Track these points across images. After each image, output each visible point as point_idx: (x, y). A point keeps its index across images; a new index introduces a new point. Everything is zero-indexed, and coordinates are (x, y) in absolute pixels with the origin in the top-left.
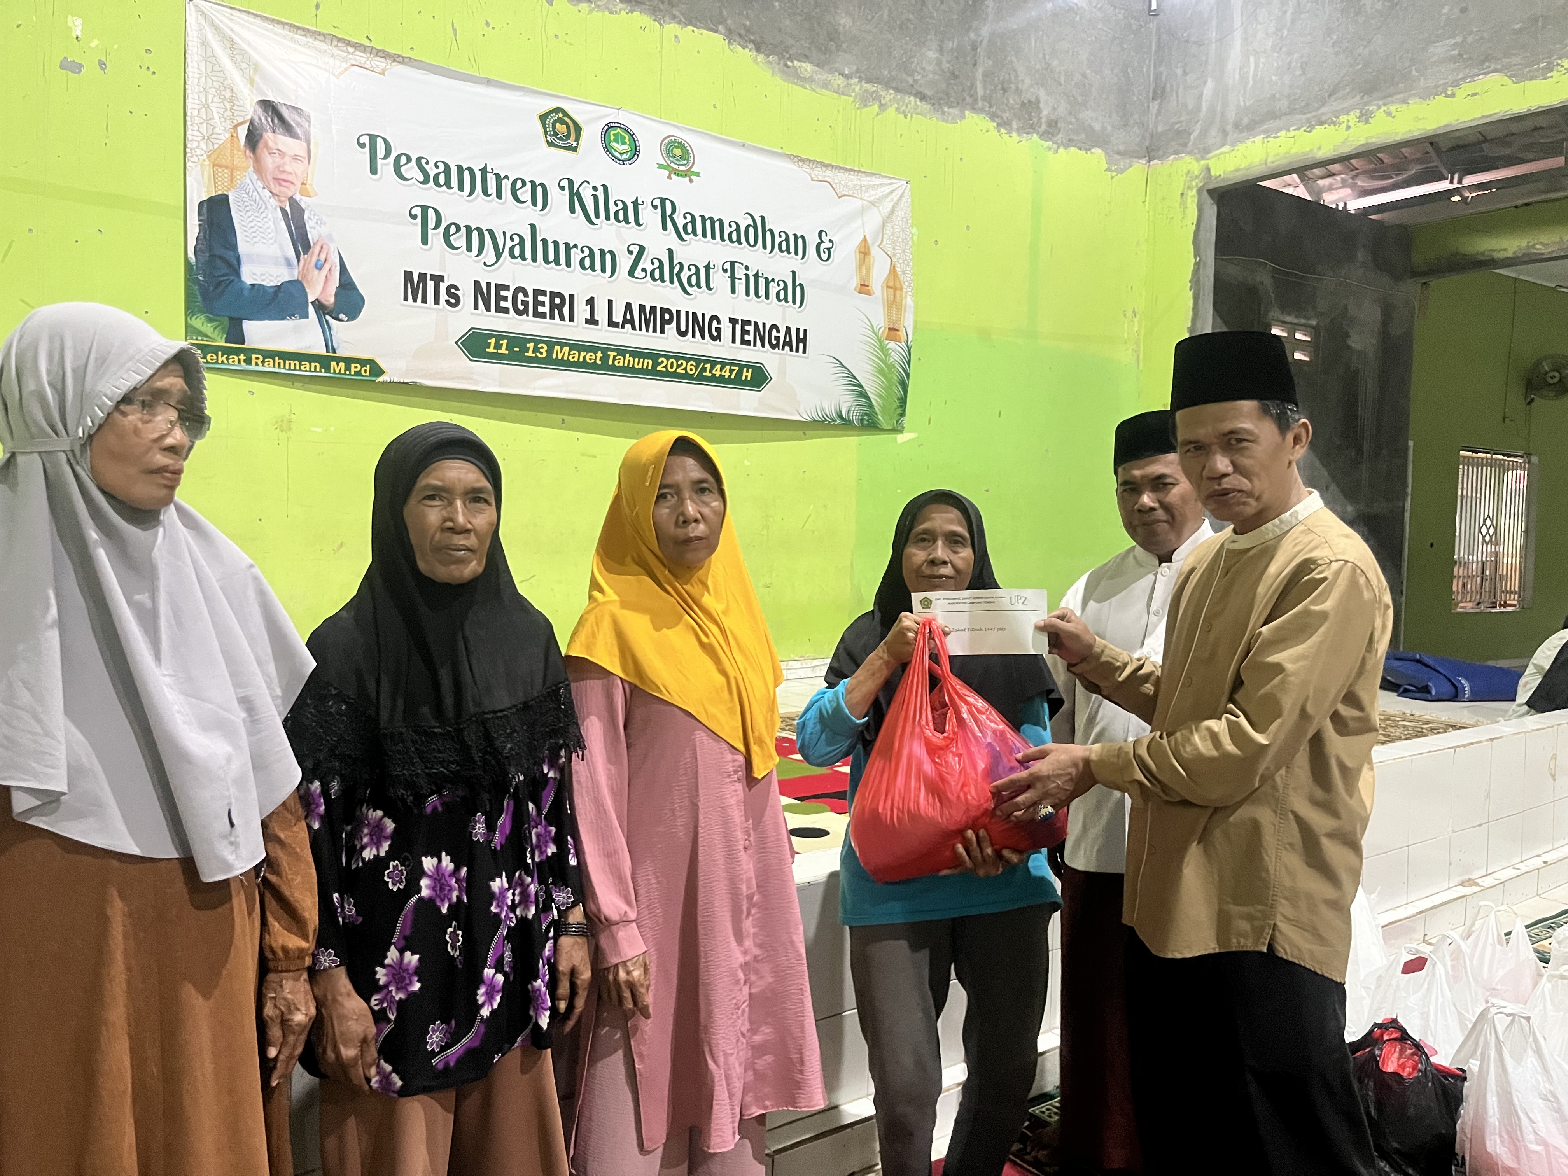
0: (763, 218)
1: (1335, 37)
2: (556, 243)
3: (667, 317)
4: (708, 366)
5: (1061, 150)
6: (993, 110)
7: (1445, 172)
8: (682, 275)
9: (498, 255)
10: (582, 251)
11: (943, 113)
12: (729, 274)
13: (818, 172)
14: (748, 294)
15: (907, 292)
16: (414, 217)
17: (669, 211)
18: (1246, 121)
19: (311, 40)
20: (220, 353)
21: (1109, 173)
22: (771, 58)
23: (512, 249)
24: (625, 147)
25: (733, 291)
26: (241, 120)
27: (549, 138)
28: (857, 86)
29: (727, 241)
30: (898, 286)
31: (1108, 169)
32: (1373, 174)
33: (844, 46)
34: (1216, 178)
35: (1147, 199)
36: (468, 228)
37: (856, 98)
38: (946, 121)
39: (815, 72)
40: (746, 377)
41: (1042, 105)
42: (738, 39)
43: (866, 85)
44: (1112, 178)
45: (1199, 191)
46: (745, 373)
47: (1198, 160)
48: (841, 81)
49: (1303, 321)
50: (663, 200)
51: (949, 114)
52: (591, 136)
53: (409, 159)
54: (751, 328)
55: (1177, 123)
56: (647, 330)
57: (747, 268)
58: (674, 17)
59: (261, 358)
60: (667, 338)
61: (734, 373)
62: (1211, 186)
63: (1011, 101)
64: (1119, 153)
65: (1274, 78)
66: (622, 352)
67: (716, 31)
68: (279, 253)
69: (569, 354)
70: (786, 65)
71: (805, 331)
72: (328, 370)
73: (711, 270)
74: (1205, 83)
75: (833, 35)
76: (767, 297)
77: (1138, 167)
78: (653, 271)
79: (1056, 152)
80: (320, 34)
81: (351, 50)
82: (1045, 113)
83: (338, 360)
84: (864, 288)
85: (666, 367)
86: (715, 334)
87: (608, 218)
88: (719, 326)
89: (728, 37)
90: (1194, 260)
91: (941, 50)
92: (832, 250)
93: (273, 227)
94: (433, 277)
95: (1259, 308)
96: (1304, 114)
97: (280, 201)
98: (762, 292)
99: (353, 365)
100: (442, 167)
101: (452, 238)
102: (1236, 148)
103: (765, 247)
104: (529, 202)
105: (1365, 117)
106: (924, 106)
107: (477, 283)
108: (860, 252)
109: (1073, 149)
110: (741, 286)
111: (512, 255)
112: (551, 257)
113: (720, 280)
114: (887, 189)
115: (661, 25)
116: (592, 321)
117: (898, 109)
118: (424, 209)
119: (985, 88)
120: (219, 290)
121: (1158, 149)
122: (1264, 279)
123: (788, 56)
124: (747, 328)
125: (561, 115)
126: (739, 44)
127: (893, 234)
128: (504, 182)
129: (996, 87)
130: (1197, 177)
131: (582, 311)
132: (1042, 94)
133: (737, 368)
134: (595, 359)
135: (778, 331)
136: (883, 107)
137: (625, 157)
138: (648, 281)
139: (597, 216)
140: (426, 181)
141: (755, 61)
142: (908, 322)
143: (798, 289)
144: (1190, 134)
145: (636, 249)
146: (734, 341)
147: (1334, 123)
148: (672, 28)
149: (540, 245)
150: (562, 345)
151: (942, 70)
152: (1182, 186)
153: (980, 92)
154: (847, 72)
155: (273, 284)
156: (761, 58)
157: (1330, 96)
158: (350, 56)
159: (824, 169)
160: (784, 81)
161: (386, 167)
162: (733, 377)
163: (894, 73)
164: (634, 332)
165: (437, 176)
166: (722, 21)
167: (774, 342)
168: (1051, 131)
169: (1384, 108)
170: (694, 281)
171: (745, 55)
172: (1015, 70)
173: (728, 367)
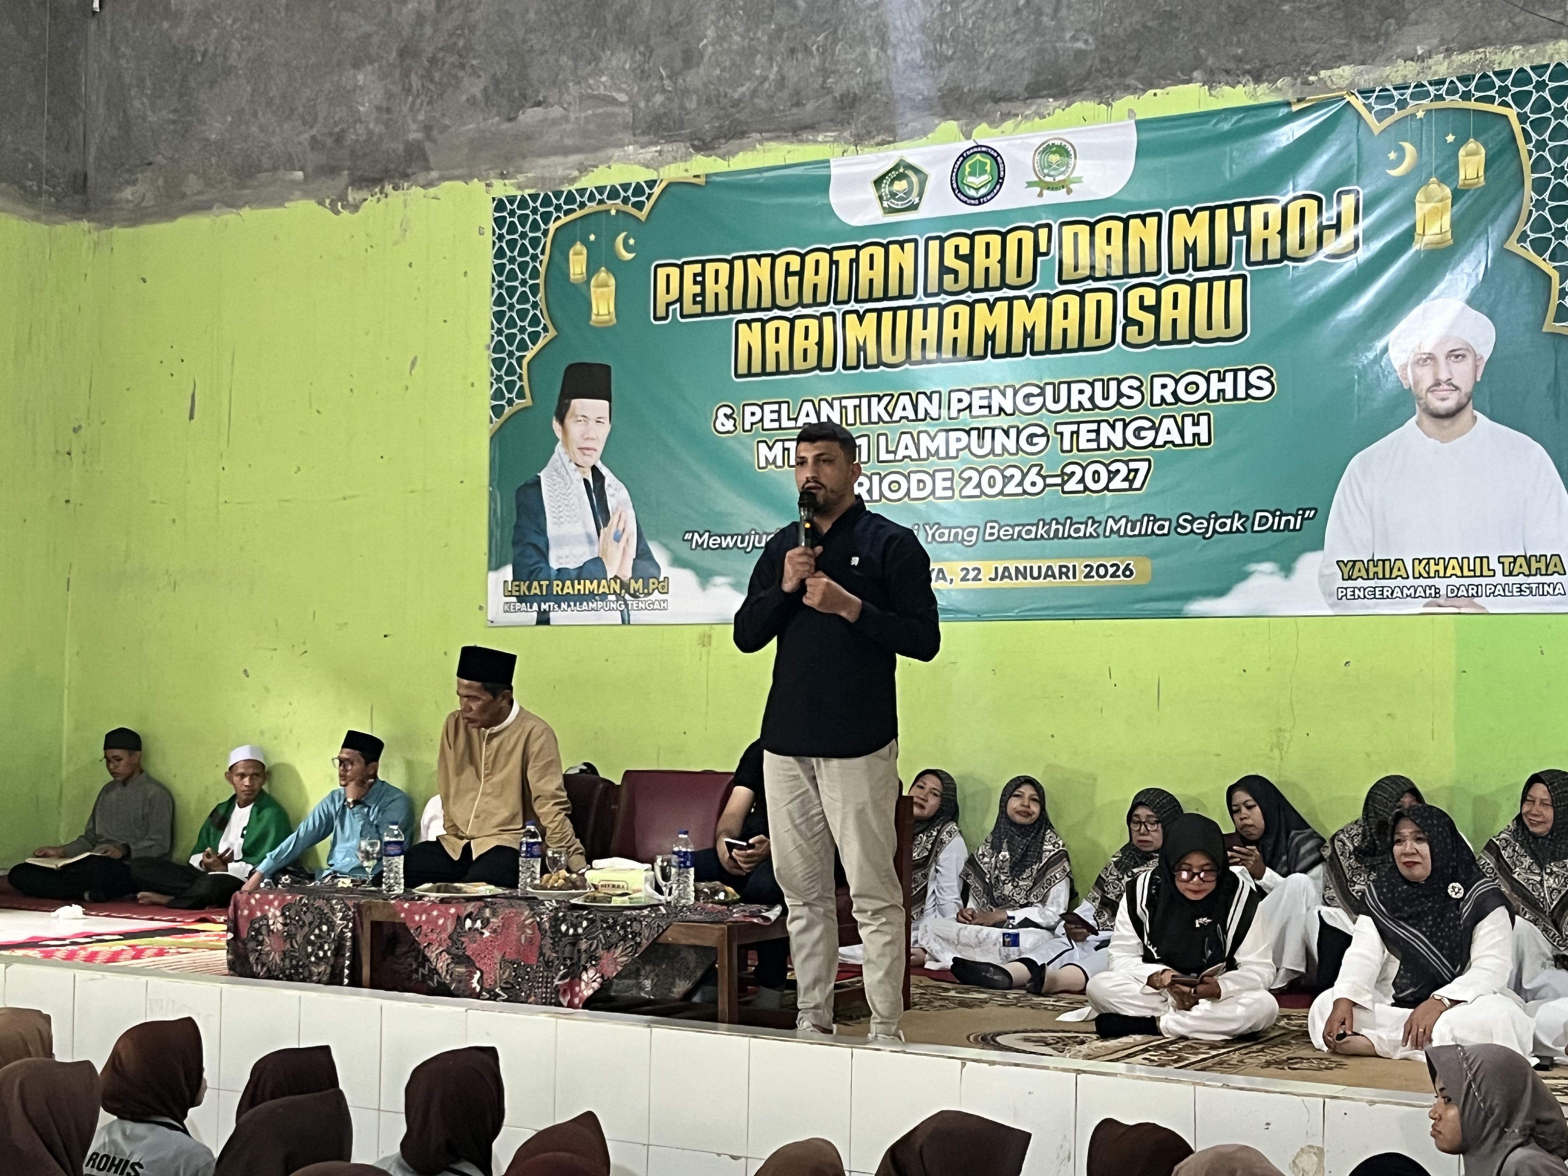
58: (1126, 89)
67: (1189, 82)
115: (1109, 105)
123: (1308, 69)
148: (1124, 103)
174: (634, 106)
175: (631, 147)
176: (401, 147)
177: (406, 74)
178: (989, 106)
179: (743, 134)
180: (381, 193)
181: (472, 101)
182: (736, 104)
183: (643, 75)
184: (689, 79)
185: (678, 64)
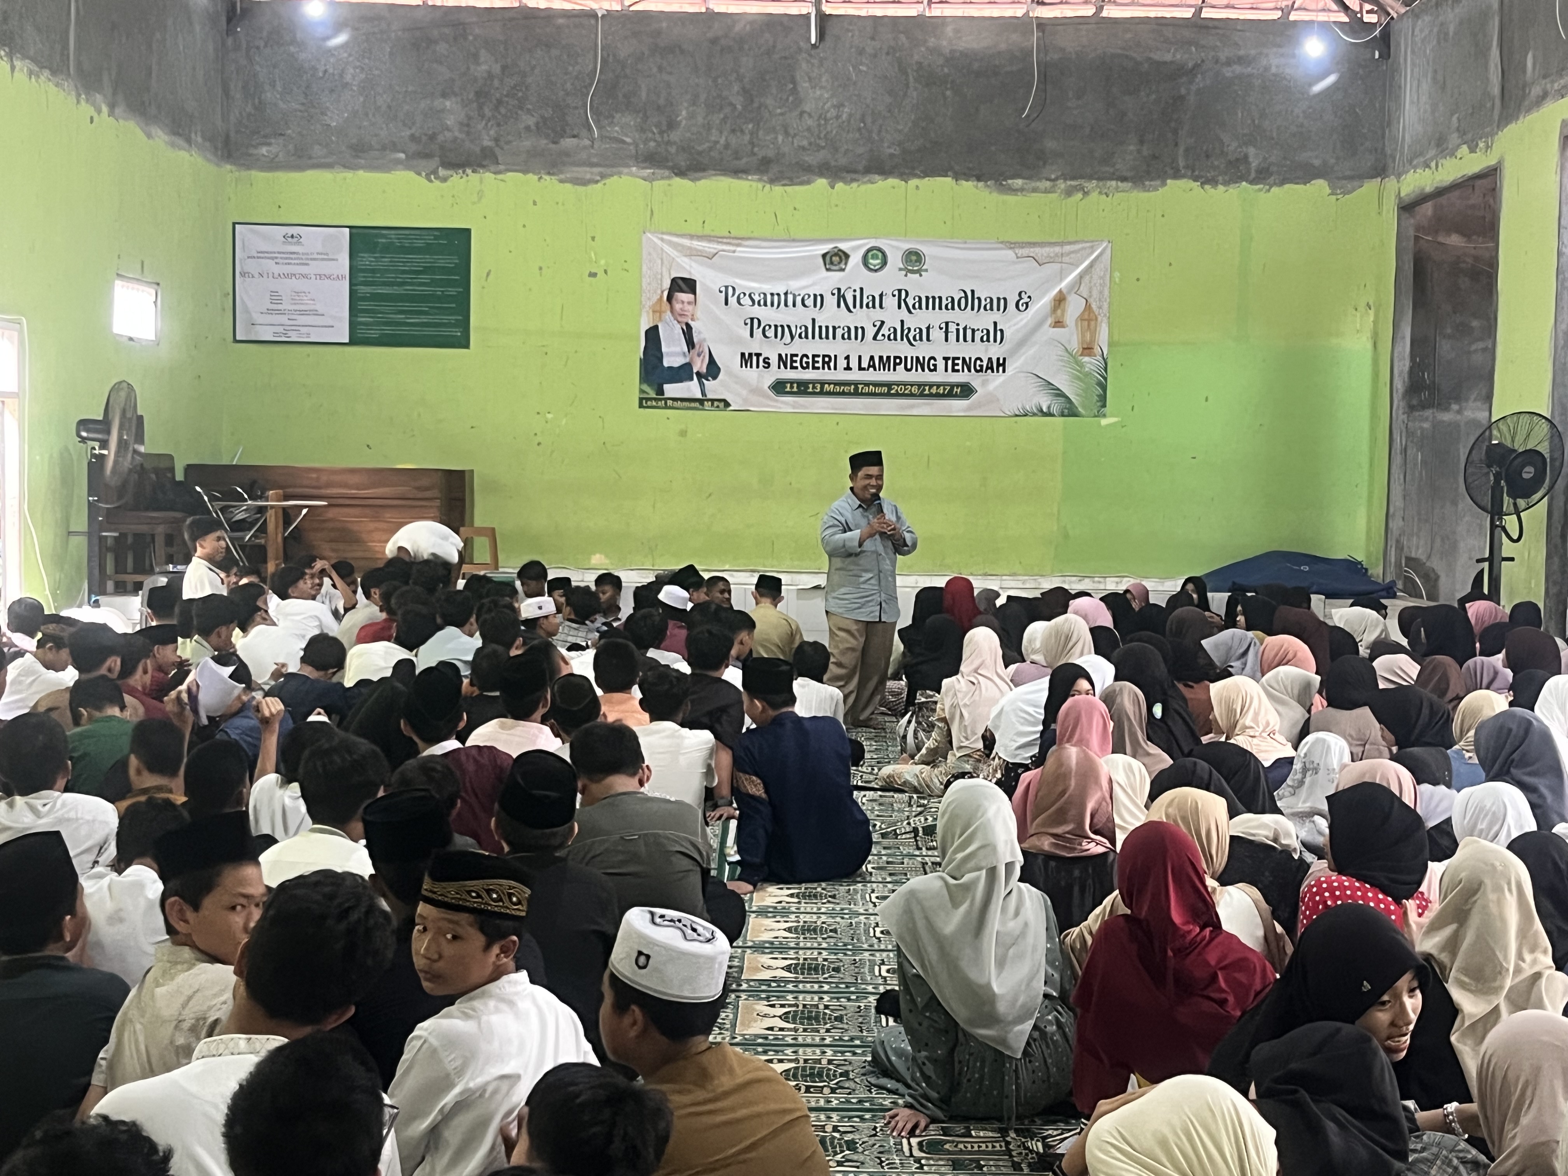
0: (972, 291)
2: (827, 327)
3: (898, 361)
4: (927, 388)
5: (1275, 189)
6: (1197, 173)
8: (909, 335)
9: (792, 337)
10: (844, 330)
11: (1144, 186)
12: (944, 330)
13: (1025, 251)
14: (958, 340)
15: (1101, 321)
16: (746, 324)
17: (903, 297)
19: (699, 241)
21: (1334, 197)
22: (989, 183)
23: (800, 334)
24: (878, 261)
25: (947, 340)
27: (827, 266)
28: (1062, 185)
29: (944, 310)
30: (1092, 318)
31: (1332, 194)
33: (1050, 160)
36: (776, 325)
37: (1061, 193)
38: (1149, 191)
39: (1026, 183)
40: (957, 392)
41: (1251, 160)
42: (963, 177)
43: (1070, 182)
44: (1337, 200)
45: (1398, 208)
46: (955, 390)
47: (1397, 183)
48: (1048, 184)
51: (1151, 185)
52: (855, 259)
53: (745, 294)
54: (960, 362)
55: (1393, 150)
56: (884, 370)
57: (958, 324)
58: (915, 176)
60: (898, 374)
61: (948, 390)
62: (1402, 202)
63: (1216, 163)
64: (1345, 178)
66: (867, 384)
67: (946, 176)
68: (680, 350)
69: (834, 388)
70: (1001, 184)
73: (931, 329)
74: (1400, 120)
75: (1041, 156)
77: (1370, 186)
78: (889, 335)
79: (1269, 191)
80: (705, 236)
81: (720, 240)
82: (1254, 164)
84: (1058, 324)
85: (897, 390)
86: (933, 368)
87: (861, 307)
88: (935, 363)
91: (1142, 142)
92: (1029, 303)
93: (678, 338)
94: (756, 354)
97: (681, 325)
98: (969, 338)
100: (762, 295)
101: (767, 332)
103: (973, 309)
104: (812, 306)
106: (1126, 185)
107: (780, 355)
108: (1055, 301)
109: (1287, 186)
110: (952, 336)
111: (800, 337)
112: (824, 335)
113: (937, 335)
114: (1088, 251)
115: (906, 182)
116: (848, 368)
117: (1100, 193)
118: (752, 319)
119: (1187, 159)
120: (654, 371)
121: (1388, 169)
123: (1002, 178)
124: (957, 361)
125: (836, 252)
126: (964, 180)
127: (1091, 282)
128: (798, 298)
129: (1199, 156)
130: (1397, 196)
131: (842, 363)
132: (1251, 151)
133: (949, 387)
134: (850, 390)
135: (982, 361)
136: (1086, 194)
137: (877, 267)
138: (886, 342)
139: (855, 307)
140: (754, 305)
141: (976, 187)
142: (1102, 342)
143: (999, 333)
144: (1396, 160)
145: (878, 324)
146: (946, 370)
148: (914, 182)
149: (817, 329)
150: (830, 384)
151: (1143, 156)
152: (1393, 203)
153: (1181, 163)
154: (1053, 178)
155: (677, 366)
156: (981, 184)
158: (718, 246)
159: (1031, 247)
160: (1000, 195)
161: (733, 301)
162: (946, 393)
163: (1097, 169)
164: (876, 372)
165: (759, 301)
166: (951, 168)
167: (979, 368)
168: (1262, 176)
170: (917, 338)
171: (968, 186)
172: (1220, 140)
173: (942, 388)
174: (637, 146)
175: (634, 169)
176: (478, 150)
177: (480, 107)
178: (845, 174)
179: (704, 170)
180: (464, 172)
181: (528, 128)
182: (700, 153)
183: (643, 130)
184: (671, 136)
185: (664, 128)
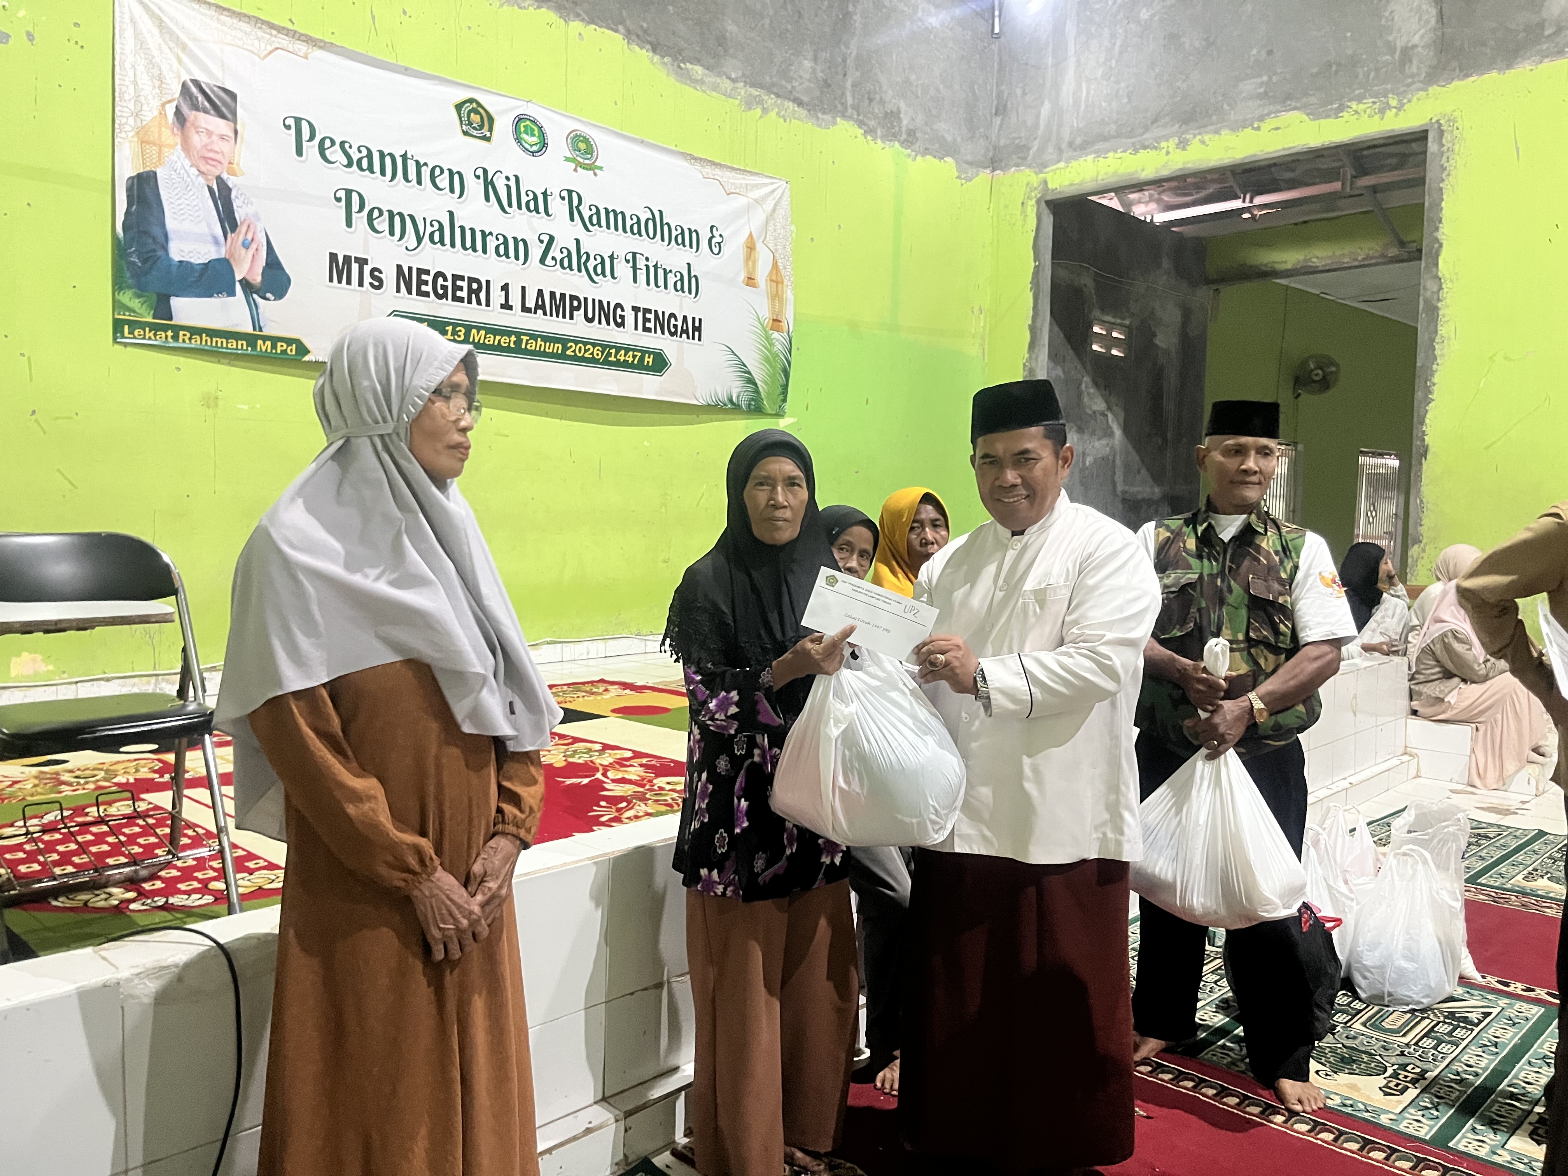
0: (661, 212)
1: (1157, 70)
2: (473, 231)
3: (575, 303)
4: (613, 351)
5: (919, 158)
6: (861, 117)
7: (1238, 193)
8: (588, 264)
9: (419, 240)
10: (497, 239)
11: (818, 119)
12: (631, 264)
13: (708, 170)
14: (648, 284)
15: (787, 286)
16: (338, 200)
17: (575, 203)
18: (1079, 141)
19: (235, 21)
20: (147, 329)
21: (959, 181)
22: (666, 59)
23: (432, 235)
24: (535, 140)
25: (635, 281)
26: (169, 98)
27: (464, 127)
28: (743, 90)
29: (629, 233)
30: (780, 280)
31: (958, 177)
32: (1177, 191)
33: (731, 51)
34: (1053, 191)
35: (992, 206)
36: (390, 212)
37: (741, 101)
38: (820, 126)
39: (705, 75)
40: (648, 362)
41: (902, 115)
42: (636, 40)
43: (750, 89)
44: (962, 185)
45: (1038, 202)
46: (647, 359)
47: (1036, 173)
48: (727, 84)
49: (1119, 321)
50: (570, 192)
51: (823, 120)
52: (503, 126)
53: (333, 143)
54: (651, 316)
55: (1016, 138)
56: (558, 316)
57: (647, 259)
58: (578, 16)
59: (188, 335)
60: (576, 324)
61: (638, 358)
62: (1049, 198)
63: (876, 111)
64: (967, 163)
65: (1103, 104)
66: (534, 337)
67: (616, 31)
68: (206, 231)
69: (485, 338)
70: (679, 67)
71: (700, 320)
72: (254, 347)
73: (615, 261)
74: (1042, 104)
75: (722, 40)
76: (666, 287)
77: (984, 175)
78: (562, 260)
79: (915, 159)
80: (245, 15)
81: (274, 32)
82: (905, 122)
83: (265, 338)
84: (750, 281)
85: (574, 351)
86: (619, 321)
87: (520, 207)
88: (623, 313)
89: (627, 37)
90: (1033, 264)
91: (815, 59)
92: (722, 244)
93: (201, 205)
94: (357, 260)
95: (1084, 310)
96: (1130, 138)
97: (207, 180)
98: (661, 282)
99: (279, 344)
100: (364, 152)
101: (375, 222)
102: (1070, 165)
103: (663, 240)
104: (448, 189)
105: (1183, 145)
106: (802, 112)
107: (399, 267)
108: (748, 247)
109: (928, 157)
110: (642, 276)
111: (432, 240)
112: (469, 244)
113: (623, 270)
114: (770, 188)
115: (566, 21)
116: (506, 306)
117: (778, 114)
118: (349, 192)
119: (853, 97)
120: (147, 266)
121: (1001, 160)
122: (1087, 281)
123: (681, 58)
124: (648, 316)
125: (475, 105)
126: (637, 45)
127: (775, 230)
128: (424, 169)
129: (863, 96)
130: (1035, 189)
131: (498, 297)
132: (902, 105)
133: (639, 354)
134: (509, 343)
135: (676, 320)
136: (765, 111)
137: (535, 148)
138: (557, 270)
139: (510, 205)
140: (350, 165)
141: (652, 62)
142: (789, 315)
143: (693, 280)
144: (1029, 149)
145: (546, 239)
146: (636, 328)
147: (1156, 148)
148: (576, 26)
149: (458, 232)
150: (479, 329)
151: (816, 78)
152: (1022, 196)
153: (850, 101)
154: (733, 76)
155: (200, 262)
156: (657, 58)
157: (1152, 123)
158: (273, 39)
159: (713, 167)
160: (678, 81)
161: (311, 149)
162: (636, 362)
163: (775, 80)
164: (545, 317)
165: (360, 161)
166: (622, 22)
167: (673, 330)
168: (910, 139)
169: (1199, 137)
170: (599, 270)
171: (643, 55)
172: (878, 82)
173: (631, 353)
